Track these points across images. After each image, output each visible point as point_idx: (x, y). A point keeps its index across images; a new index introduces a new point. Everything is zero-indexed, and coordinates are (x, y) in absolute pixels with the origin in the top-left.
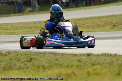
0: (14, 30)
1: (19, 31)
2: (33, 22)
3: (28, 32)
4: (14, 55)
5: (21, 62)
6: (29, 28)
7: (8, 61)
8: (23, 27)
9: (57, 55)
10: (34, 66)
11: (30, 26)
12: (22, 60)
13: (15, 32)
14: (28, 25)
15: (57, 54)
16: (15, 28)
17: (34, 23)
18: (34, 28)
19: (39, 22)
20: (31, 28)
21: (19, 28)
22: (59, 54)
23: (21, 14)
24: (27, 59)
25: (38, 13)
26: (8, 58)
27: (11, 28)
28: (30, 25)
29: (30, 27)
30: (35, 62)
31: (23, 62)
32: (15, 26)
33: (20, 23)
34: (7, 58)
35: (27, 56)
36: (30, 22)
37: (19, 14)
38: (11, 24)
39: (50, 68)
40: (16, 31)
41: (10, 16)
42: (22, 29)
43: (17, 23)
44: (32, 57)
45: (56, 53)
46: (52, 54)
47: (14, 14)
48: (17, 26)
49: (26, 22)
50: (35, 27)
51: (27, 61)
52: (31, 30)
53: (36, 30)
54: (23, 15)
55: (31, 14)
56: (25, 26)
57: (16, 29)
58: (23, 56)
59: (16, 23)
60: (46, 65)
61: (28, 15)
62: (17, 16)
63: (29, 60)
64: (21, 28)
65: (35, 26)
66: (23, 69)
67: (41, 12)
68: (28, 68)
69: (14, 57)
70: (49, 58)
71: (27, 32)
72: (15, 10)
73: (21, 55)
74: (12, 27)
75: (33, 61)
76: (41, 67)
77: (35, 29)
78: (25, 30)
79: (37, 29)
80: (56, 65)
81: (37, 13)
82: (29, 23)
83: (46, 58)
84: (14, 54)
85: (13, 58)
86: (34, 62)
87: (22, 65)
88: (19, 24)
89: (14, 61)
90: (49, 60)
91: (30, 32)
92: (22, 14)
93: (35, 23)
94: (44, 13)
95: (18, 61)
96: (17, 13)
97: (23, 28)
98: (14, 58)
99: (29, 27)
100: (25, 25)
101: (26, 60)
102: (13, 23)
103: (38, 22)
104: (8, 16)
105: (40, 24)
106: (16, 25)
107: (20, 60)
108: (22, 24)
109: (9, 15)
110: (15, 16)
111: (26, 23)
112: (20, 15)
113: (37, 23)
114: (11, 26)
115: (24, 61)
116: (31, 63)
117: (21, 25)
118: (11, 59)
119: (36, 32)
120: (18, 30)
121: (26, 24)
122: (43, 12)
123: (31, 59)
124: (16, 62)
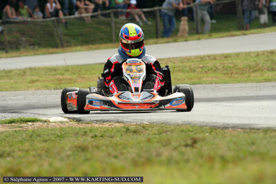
2: (197, 57)
3: (186, 81)
4: (157, 132)
5: (173, 148)
6: (188, 72)
7: (142, 145)
8: (176, 69)
9: (254, 131)
10: (202, 156)
11: (190, 66)
12: (175, 144)
14: (187, 64)
15: (253, 129)
17: (199, 59)
18: (200, 69)
19: (212, 58)
20: (195, 71)
22: (259, 129)
23: (170, 40)
24: (184, 141)
25: (210, 36)
26: (143, 139)
29: (190, 69)
30: (204, 148)
31: (175, 148)
33: (169, 60)
34: (141, 138)
35: (184, 134)
36: (190, 57)
37: (165, 39)
39: (237, 160)
44: (197, 136)
45: (252, 127)
46: (242, 131)
47: (155, 40)
49: (181, 58)
51: (186, 146)
52: (192, 75)
53: (205, 74)
54: (175, 41)
55: (193, 40)
56: (179, 67)
58: (175, 135)
60: (229, 155)
61: (186, 41)
62: (161, 43)
63: (190, 142)
65: (201, 66)
66: (177, 163)
67: (215, 35)
68: (187, 161)
69: (156, 136)
70: (235, 139)
71: (184, 80)
73: (172, 131)
75: (198, 145)
76: (218, 160)
77: (201, 73)
78: (181, 75)
79: (206, 72)
80: (252, 154)
81: (207, 36)
82: (188, 59)
83: (228, 139)
84: (155, 130)
85: (154, 140)
86: (202, 147)
87: (175, 154)
89: (155, 144)
90: (235, 143)
91: (191, 79)
92: (174, 38)
93: (202, 58)
94: (222, 37)
95: (164, 146)
96: (163, 37)
97: (176, 71)
98: (155, 138)
99: (188, 69)
100: (181, 64)
101: (184, 143)
103: (209, 56)
105: (214, 61)
107: (170, 144)
108: (174, 63)
110: (156, 43)
111: (182, 60)
112: (168, 42)
113: (208, 58)
115: (179, 146)
116: (195, 150)
118: (149, 140)
119: (204, 79)
121: (182, 62)
122: (221, 34)
123: (195, 142)
124: (160, 148)
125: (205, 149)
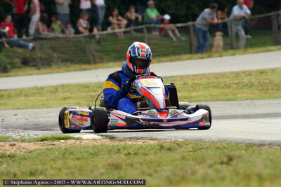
0: (189, 91)
1: (201, 93)
2: (232, 73)
3: (221, 97)
4: (191, 150)
5: (208, 165)
6: (223, 88)
7: (177, 162)
8: (211, 85)
10: (237, 174)
11: (225, 82)
12: (210, 162)
13: (191, 97)
14: (222, 80)
16: (192, 87)
17: (234, 75)
18: (235, 86)
19: (247, 73)
20: (230, 87)
21: (202, 87)
23: (204, 55)
24: (220, 158)
25: (245, 52)
26: (178, 157)
27: (183, 86)
28: (227, 80)
29: (226, 85)
30: (240, 165)
31: (211, 166)
32: (190, 82)
33: (203, 75)
34: (176, 155)
35: (219, 151)
36: (225, 73)
37: (199, 55)
38: (182, 77)
39: (274, 178)
40: (194, 94)
41: (180, 60)
42: (208, 88)
43: (197, 76)
44: (233, 153)
46: (279, 148)
47: (189, 56)
48: (196, 82)
49: (216, 74)
50: (237, 84)
51: (222, 163)
52: (227, 91)
53: (240, 91)
54: (209, 57)
55: (227, 56)
56: (213, 83)
57: (194, 90)
58: (210, 152)
59: (194, 76)
60: (266, 172)
61: (221, 56)
62: (195, 59)
63: (225, 160)
64: (204, 87)
65: (236, 81)
66: (213, 181)
67: (250, 50)
68: (223, 179)
69: (191, 153)
70: (271, 157)
71: (218, 95)
72: (191, 45)
73: (207, 149)
74: (185, 84)
75: (234, 162)
76: (255, 178)
78: (216, 92)
79: (241, 88)
81: (242, 51)
82: (223, 75)
83: (264, 157)
84: (190, 147)
85: (189, 157)
86: (237, 165)
87: (210, 171)
88: (201, 79)
89: (190, 162)
90: (271, 160)
91: (226, 95)
92: (207, 55)
93: (237, 74)
94: (257, 53)
95: (199, 164)
96: (197, 53)
97: (210, 87)
98: (190, 155)
99: (223, 85)
100: (215, 80)
101: (219, 161)
102: (188, 77)
103: (244, 72)
104: (174, 61)
105: (249, 77)
106: (194, 80)
107: (205, 161)
108: (208, 79)
109: (178, 57)
110: (190, 59)
111: (217, 76)
112: (202, 58)
113: (243, 74)
114: (181, 82)
115: (215, 163)
116: (231, 168)
117: (205, 81)
118: (183, 158)
119: (239, 96)
120: (198, 91)
121: (217, 78)
122: (257, 50)
123: (230, 159)
124: (195, 165)
125: (241, 167)
